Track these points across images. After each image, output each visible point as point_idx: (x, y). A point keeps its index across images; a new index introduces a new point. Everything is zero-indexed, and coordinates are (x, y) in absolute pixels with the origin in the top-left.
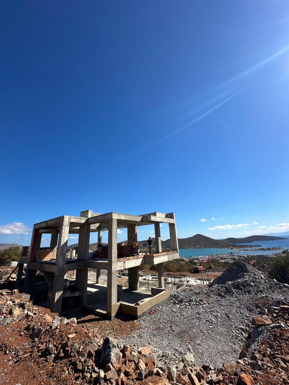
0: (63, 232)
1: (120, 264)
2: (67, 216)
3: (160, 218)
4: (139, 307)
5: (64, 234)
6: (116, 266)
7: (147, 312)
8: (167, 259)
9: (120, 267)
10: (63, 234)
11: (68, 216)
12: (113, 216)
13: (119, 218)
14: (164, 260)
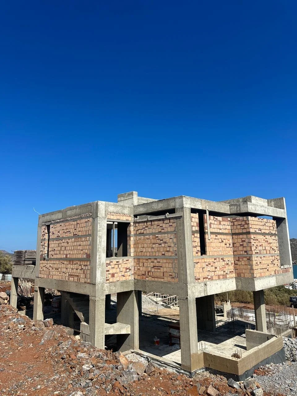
0: (99, 229)
1: (199, 288)
2: (102, 202)
3: (263, 208)
4: (240, 361)
5: (100, 232)
6: (193, 290)
7: (252, 371)
8: (275, 282)
9: (200, 292)
10: (98, 233)
11: (104, 202)
12: (184, 203)
13: (193, 207)
14: (271, 285)
